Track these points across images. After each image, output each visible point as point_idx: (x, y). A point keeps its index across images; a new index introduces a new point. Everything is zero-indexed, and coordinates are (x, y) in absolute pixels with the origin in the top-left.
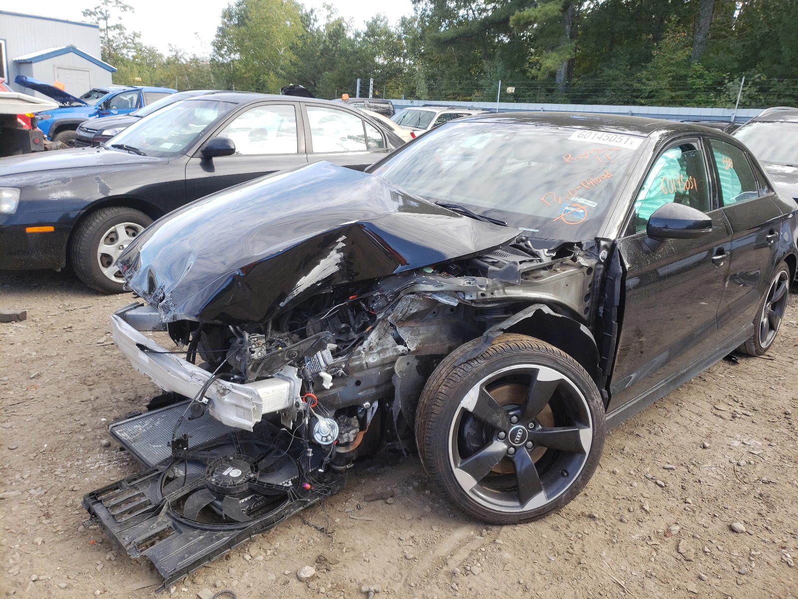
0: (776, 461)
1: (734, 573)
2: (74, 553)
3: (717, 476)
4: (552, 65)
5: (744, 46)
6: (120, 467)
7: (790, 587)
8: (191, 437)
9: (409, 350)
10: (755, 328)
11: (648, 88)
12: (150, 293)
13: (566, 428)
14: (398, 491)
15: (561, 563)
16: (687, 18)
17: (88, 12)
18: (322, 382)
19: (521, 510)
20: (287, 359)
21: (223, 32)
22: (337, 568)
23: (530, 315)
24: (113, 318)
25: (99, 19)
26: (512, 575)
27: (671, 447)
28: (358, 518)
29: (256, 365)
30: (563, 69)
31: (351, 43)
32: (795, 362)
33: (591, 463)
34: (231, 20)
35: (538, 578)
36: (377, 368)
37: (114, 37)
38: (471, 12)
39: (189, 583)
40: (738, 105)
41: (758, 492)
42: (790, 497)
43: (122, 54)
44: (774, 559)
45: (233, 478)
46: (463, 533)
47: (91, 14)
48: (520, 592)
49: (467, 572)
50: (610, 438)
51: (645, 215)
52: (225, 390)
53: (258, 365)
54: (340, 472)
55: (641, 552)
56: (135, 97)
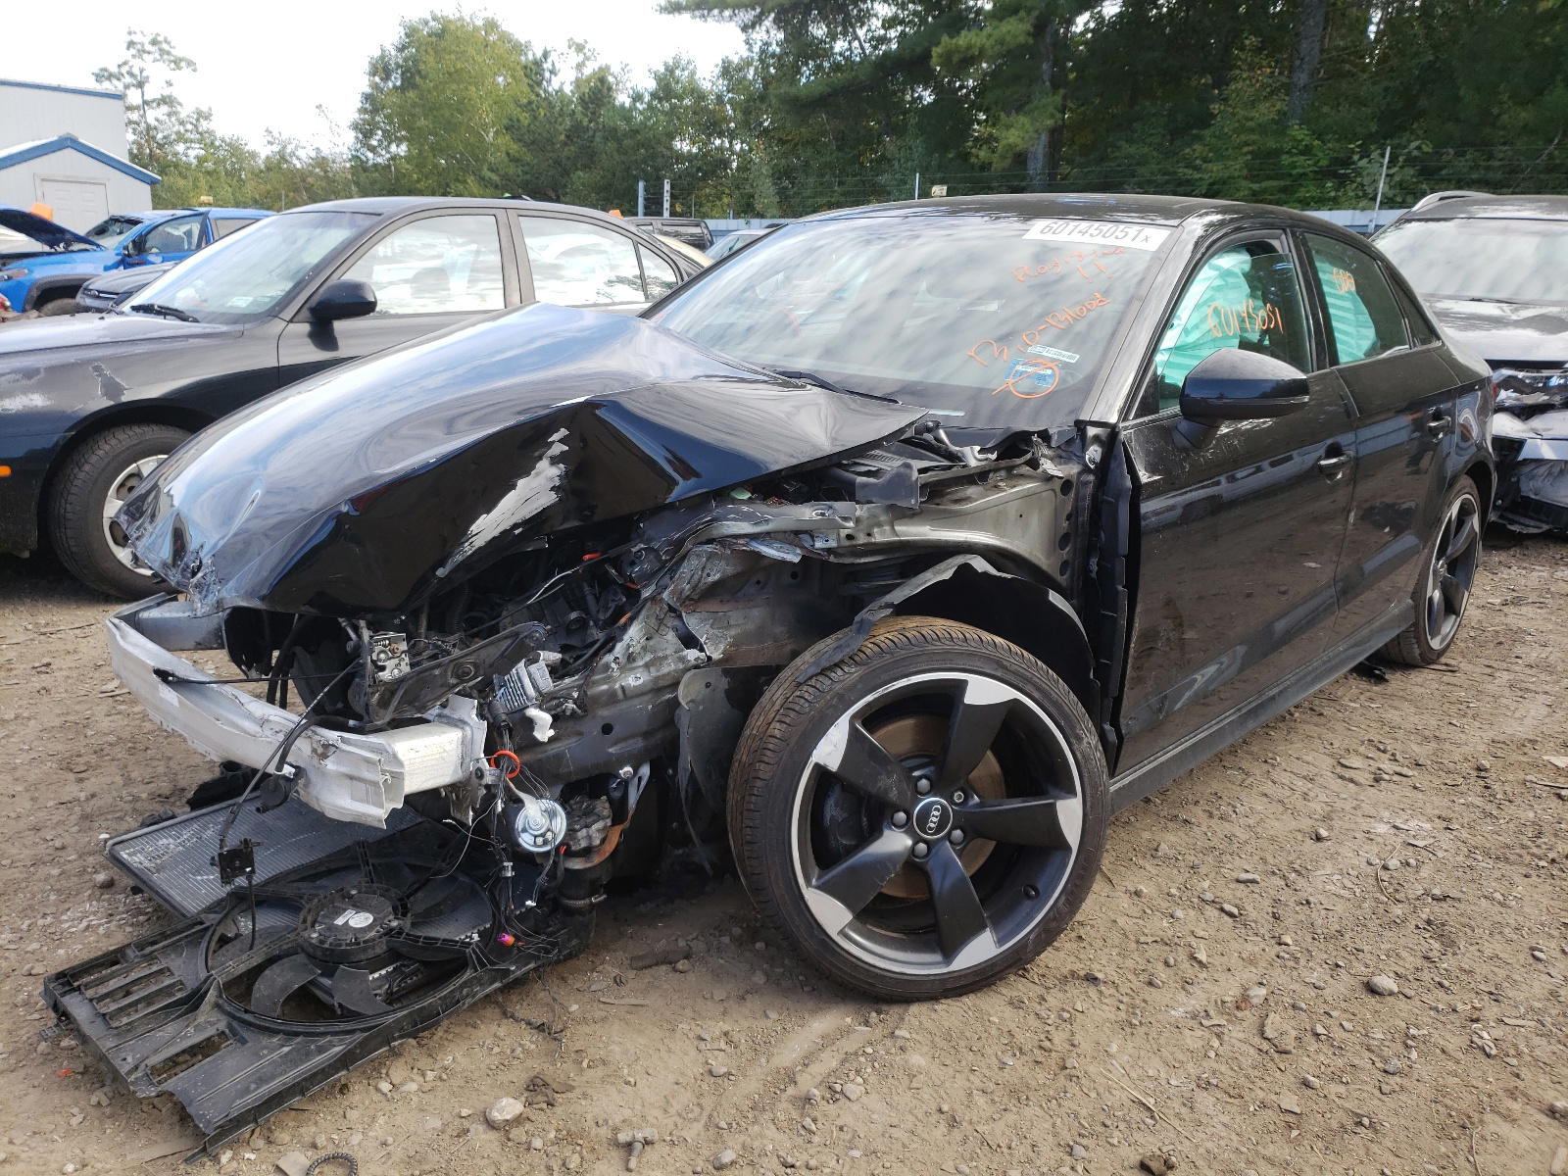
0: (1460, 858)
1: (1376, 1071)
2: (25, 1095)
3: (1342, 892)
4: (1019, 141)
5: (1386, 89)
6: (132, 925)
7: (1490, 1096)
8: (259, 844)
9: (709, 658)
10: (1416, 607)
11: (1206, 176)
12: (174, 564)
13: (1029, 799)
14: (699, 946)
15: (1027, 1070)
16: (1277, 41)
17: (106, 74)
18: (532, 729)
19: (945, 970)
20: (453, 681)
21: (373, 103)
22: (569, 1100)
23: (947, 575)
24: (110, 625)
25: (127, 87)
26: (926, 1096)
27: (1253, 841)
28: (616, 1002)
29: (388, 694)
30: (1041, 147)
31: (626, 114)
32: (1497, 674)
33: (1085, 869)
34: (387, 78)
35: (980, 1100)
36: (646, 698)
37: (157, 120)
38: (856, 44)
39: (261, 1143)
40: (1381, 202)
41: (1424, 916)
42: (1487, 924)
43: (176, 154)
44: (1455, 1042)
45: (355, 929)
46: (828, 1021)
47: (110, 77)
48: (943, 1128)
49: (834, 1095)
50: (1131, 829)
51: (1176, 378)
52: (326, 746)
53: (393, 693)
54: (579, 911)
55: (1188, 1041)
56: (196, 228)
